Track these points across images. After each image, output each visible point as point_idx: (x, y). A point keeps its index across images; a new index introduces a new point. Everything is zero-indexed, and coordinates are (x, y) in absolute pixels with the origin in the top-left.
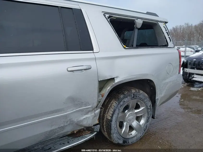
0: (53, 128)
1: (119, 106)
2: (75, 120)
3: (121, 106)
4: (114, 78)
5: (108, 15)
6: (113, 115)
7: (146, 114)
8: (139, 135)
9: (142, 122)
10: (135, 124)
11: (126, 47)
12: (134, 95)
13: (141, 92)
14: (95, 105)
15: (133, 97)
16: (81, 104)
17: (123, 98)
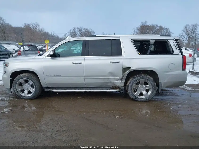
0: (104, 82)
1: (133, 80)
2: (112, 81)
3: (134, 81)
4: (130, 67)
5: (133, 40)
6: (129, 84)
7: (152, 89)
8: (146, 99)
9: (150, 93)
10: (144, 92)
11: (140, 54)
12: (142, 77)
13: (148, 76)
14: (121, 77)
15: (142, 78)
16: (114, 76)
17: (136, 77)
